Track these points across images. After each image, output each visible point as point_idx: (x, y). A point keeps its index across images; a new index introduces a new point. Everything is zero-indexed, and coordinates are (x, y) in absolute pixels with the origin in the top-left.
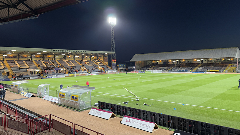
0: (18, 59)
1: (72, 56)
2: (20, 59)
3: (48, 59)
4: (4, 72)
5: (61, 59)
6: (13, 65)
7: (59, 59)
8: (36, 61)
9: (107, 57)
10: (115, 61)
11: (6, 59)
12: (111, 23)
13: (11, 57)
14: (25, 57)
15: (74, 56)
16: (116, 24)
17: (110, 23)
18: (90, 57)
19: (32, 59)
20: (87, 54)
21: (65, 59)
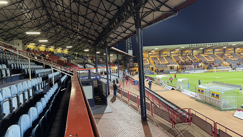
0: (160, 56)
1: (211, 50)
2: (161, 56)
3: (186, 55)
4: (149, 67)
5: (199, 54)
6: (156, 61)
7: (197, 54)
8: (174, 57)
11: (151, 57)
13: (155, 55)
14: (165, 54)
15: (214, 49)
18: (234, 50)
19: (171, 55)
20: (230, 47)
21: (203, 53)
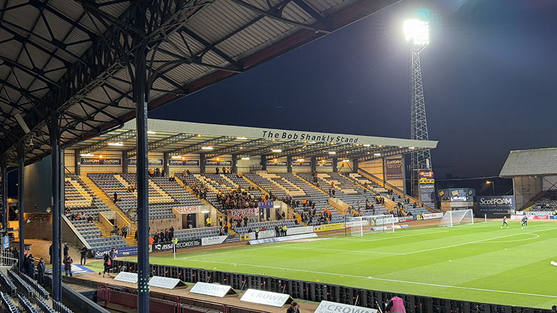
2: (131, 170)
3: (217, 170)
4: (99, 219)
5: (254, 169)
7: (247, 171)
8: (181, 175)
9: (399, 162)
10: (428, 178)
11: (84, 170)
12: (412, 41)
13: (101, 162)
15: (289, 158)
16: (428, 43)
17: (408, 39)
